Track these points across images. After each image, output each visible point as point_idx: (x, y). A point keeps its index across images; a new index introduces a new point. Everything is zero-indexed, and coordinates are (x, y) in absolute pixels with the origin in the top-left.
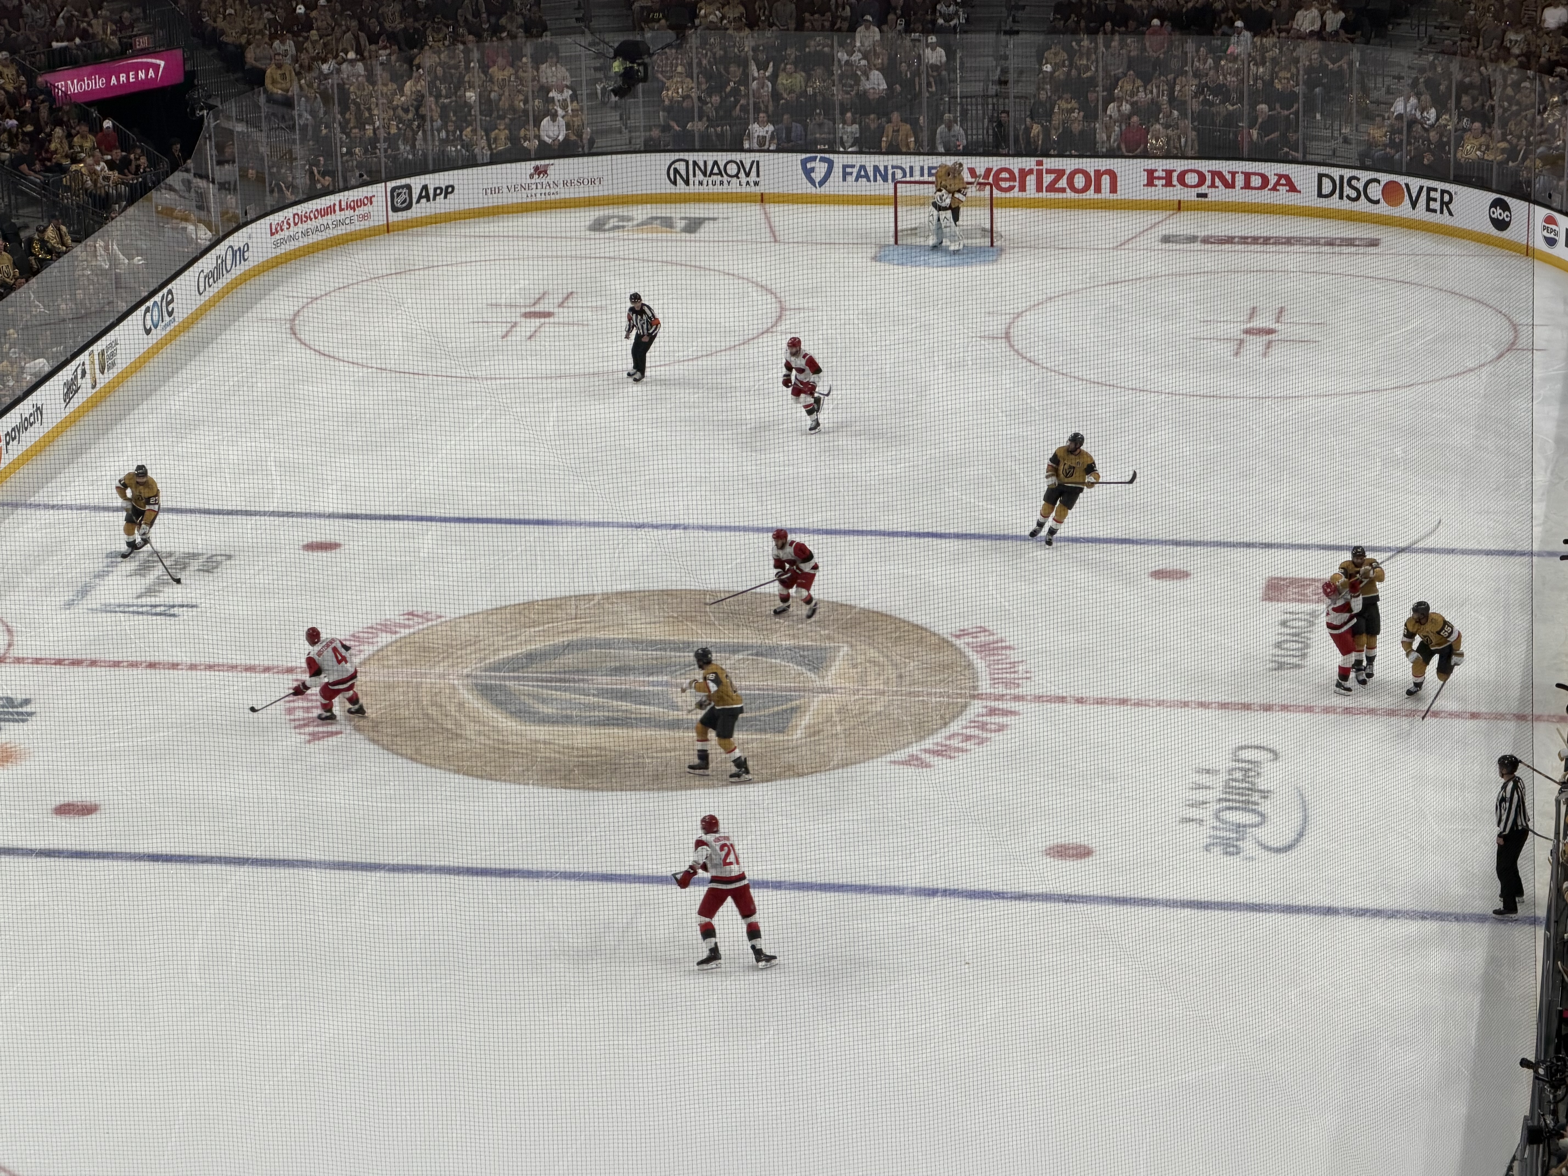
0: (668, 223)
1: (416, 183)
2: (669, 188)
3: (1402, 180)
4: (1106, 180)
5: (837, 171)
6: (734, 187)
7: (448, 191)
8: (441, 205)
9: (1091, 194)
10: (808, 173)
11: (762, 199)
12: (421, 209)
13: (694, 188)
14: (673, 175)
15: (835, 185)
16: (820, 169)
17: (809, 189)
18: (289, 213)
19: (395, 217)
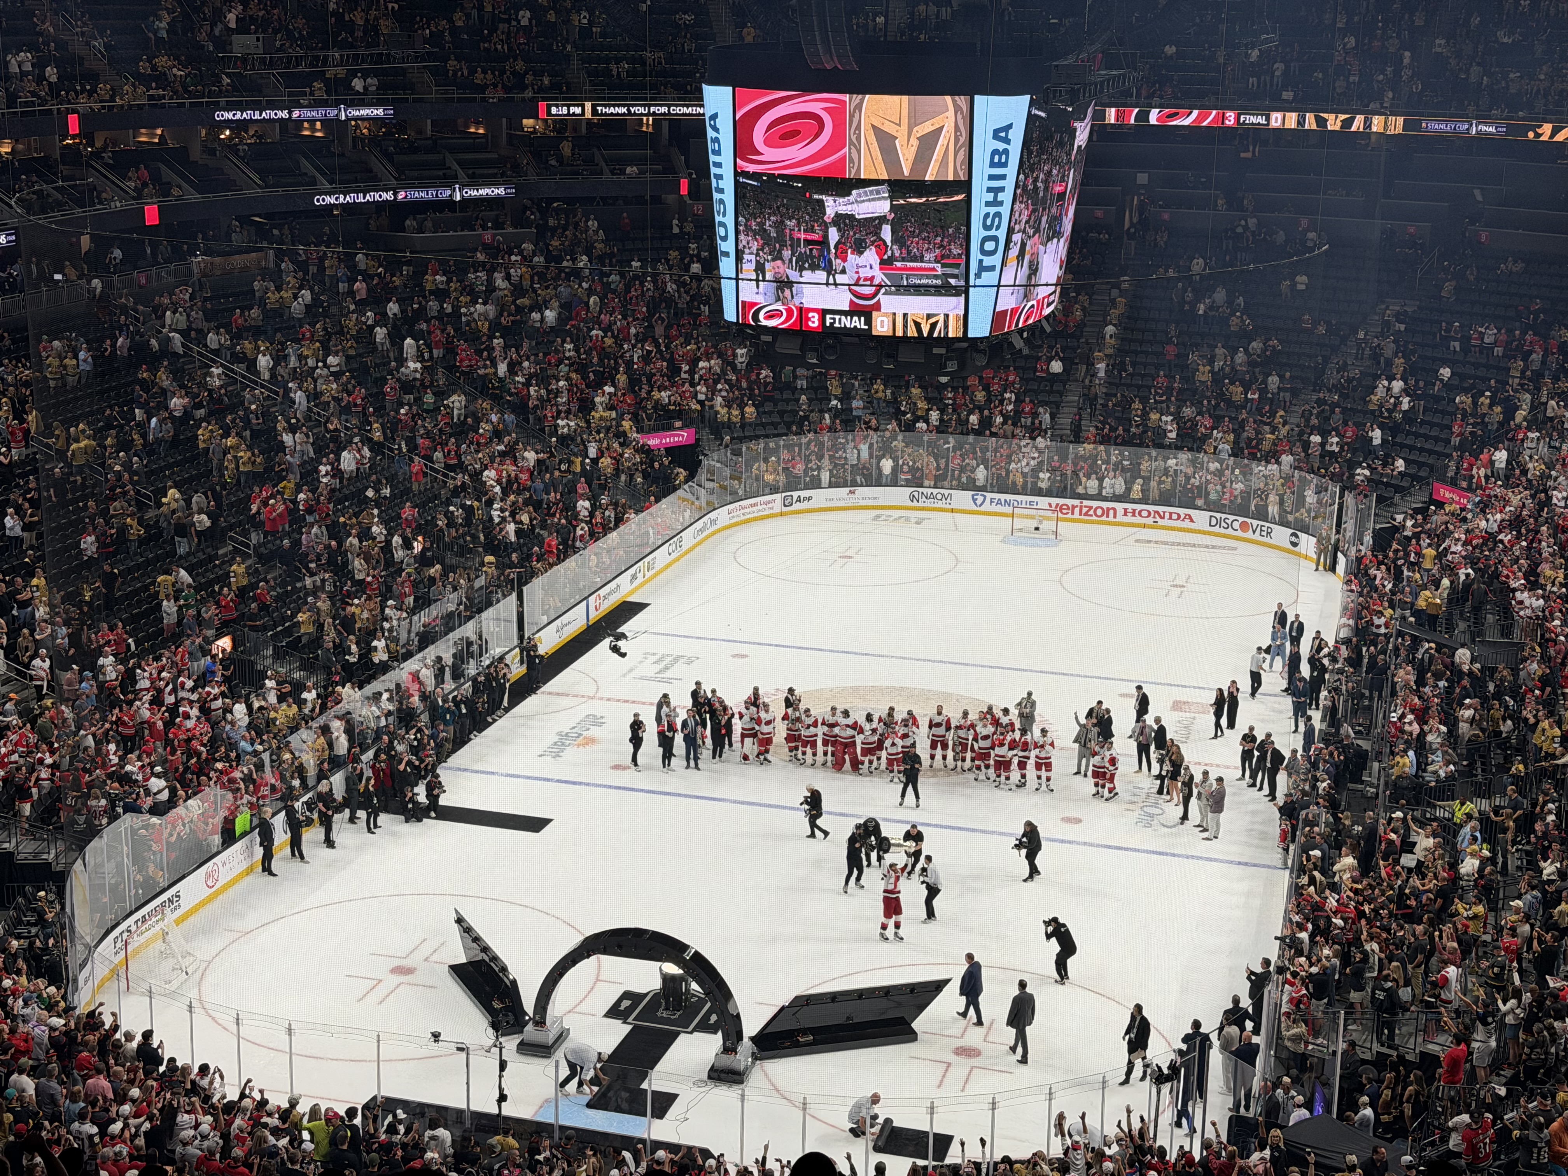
0: (908, 519)
1: (795, 494)
2: (910, 504)
3: (1249, 521)
4: (1111, 512)
5: (988, 501)
6: (940, 504)
7: (809, 499)
8: (805, 505)
9: (1104, 518)
10: (974, 500)
11: (952, 511)
12: (797, 506)
13: (921, 504)
14: (912, 498)
15: (986, 507)
16: (980, 499)
17: (975, 508)
18: (737, 504)
19: (785, 509)
